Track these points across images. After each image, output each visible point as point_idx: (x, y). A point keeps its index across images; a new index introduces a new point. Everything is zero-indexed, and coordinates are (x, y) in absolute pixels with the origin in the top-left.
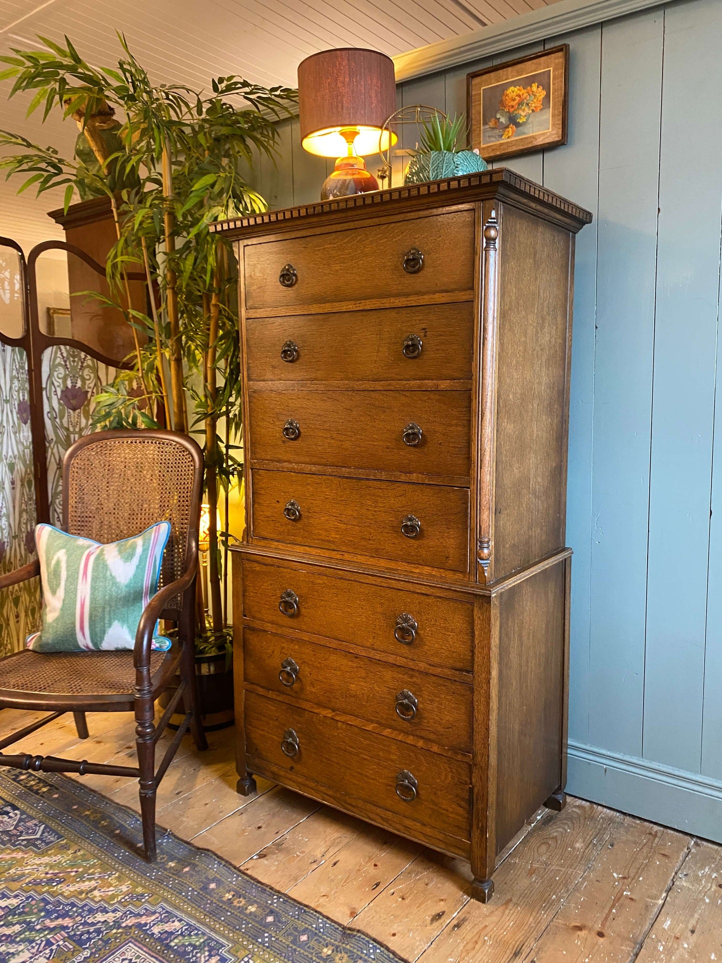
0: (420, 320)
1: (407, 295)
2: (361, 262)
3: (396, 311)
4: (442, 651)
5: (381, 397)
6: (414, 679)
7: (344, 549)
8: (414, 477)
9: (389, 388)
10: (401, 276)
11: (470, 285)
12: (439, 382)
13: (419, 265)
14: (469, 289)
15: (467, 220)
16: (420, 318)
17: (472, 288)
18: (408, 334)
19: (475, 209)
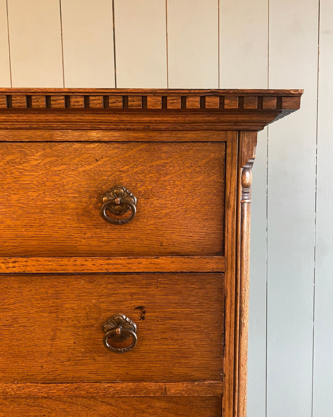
0: (132, 295)
1: (108, 255)
2: (15, 197)
3: (87, 278)
5: (62, 406)
9: (77, 393)
10: (96, 226)
11: (217, 249)
12: (168, 385)
13: (129, 212)
14: (217, 254)
15: (212, 155)
16: (134, 291)
17: (222, 252)
18: (109, 314)
19: (226, 142)
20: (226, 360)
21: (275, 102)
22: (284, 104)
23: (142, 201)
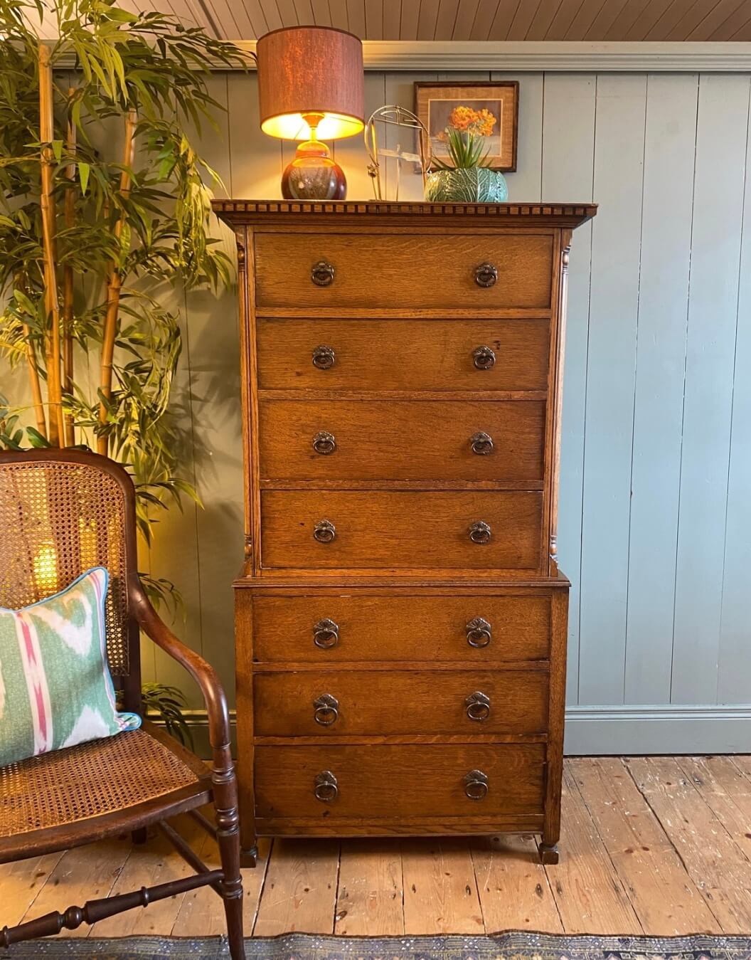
0: (492, 333)
1: (478, 308)
2: (422, 269)
3: (464, 322)
4: (518, 646)
5: (445, 407)
6: (486, 680)
7: (396, 565)
8: (483, 484)
9: (455, 398)
10: (471, 289)
11: (547, 304)
12: (513, 393)
13: (492, 280)
14: (546, 307)
15: (545, 244)
16: (493, 331)
17: (549, 306)
18: (478, 346)
19: (553, 235)
20: (550, 376)
21: (582, 211)
22: (587, 212)
23: (500, 272)
